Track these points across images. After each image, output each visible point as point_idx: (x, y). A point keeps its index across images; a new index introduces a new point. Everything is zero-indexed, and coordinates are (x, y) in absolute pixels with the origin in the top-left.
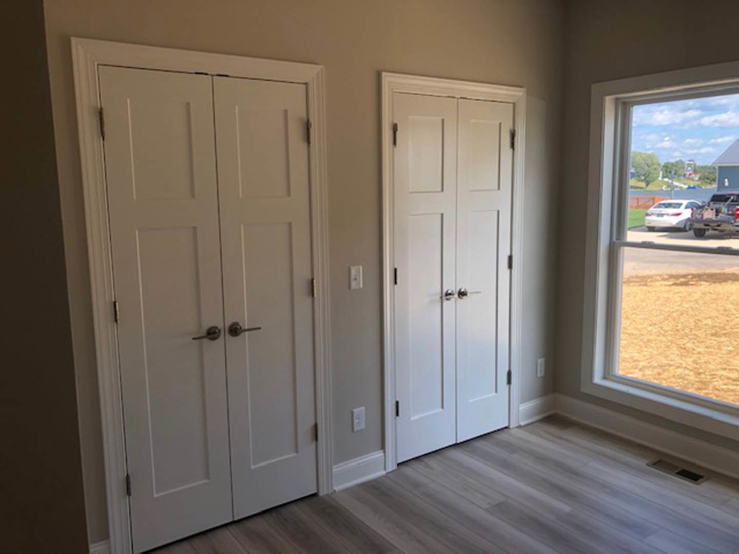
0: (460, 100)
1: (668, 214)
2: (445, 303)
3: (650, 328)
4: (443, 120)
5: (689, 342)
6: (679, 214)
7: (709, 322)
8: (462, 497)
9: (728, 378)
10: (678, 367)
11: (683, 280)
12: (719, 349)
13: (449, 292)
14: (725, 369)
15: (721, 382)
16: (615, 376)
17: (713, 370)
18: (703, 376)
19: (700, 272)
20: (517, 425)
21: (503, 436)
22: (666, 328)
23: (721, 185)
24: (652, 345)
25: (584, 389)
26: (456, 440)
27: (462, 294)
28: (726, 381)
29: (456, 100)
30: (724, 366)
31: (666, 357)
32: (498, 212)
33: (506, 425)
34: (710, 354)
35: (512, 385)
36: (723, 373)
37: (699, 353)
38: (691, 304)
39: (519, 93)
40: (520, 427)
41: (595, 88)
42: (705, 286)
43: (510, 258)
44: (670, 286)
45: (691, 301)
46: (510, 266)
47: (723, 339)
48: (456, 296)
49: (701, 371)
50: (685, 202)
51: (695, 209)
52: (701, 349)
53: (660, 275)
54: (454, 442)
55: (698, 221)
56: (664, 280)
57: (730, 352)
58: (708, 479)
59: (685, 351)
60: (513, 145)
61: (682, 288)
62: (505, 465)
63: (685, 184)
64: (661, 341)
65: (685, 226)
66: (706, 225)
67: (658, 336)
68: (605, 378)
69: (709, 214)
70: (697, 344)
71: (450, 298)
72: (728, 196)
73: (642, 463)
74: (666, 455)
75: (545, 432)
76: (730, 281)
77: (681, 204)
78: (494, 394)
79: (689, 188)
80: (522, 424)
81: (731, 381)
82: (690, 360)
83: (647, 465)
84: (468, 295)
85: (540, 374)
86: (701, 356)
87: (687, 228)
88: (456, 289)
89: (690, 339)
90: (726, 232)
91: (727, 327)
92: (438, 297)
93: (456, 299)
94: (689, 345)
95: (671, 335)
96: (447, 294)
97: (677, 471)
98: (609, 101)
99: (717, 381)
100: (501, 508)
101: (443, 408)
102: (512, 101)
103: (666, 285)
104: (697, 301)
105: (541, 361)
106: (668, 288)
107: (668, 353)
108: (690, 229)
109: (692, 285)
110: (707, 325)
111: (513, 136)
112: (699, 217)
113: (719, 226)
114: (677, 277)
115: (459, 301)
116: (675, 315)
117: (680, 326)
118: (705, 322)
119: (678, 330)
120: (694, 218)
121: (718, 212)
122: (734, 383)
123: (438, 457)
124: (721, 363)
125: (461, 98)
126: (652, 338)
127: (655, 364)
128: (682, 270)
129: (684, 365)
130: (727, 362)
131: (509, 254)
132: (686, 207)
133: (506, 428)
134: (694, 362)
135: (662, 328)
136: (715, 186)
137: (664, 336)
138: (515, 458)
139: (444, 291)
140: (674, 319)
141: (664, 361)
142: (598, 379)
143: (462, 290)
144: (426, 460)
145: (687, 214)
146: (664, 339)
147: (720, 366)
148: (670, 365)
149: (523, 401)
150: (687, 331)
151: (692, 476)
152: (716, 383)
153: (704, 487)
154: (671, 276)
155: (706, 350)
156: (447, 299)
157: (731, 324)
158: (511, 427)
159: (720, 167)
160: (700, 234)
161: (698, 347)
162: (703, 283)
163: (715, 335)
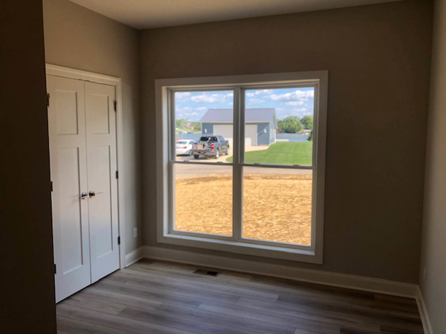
0: (86, 82)
1: (181, 148)
2: (82, 200)
3: (180, 208)
4: (76, 94)
5: (199, 212)
6: (185, 148)
7: (206, 201)
8: (101, 312)
9: (218, 228)
10: (196, 226)
11: (191, 181)
12: (213, 214)
13: (84, 194)
14: (216, 224)
15: (215, 230)
16: (174, 231)
17: (212, 225)
18: (207, 228)
19: (198, 177)
20: (124, 267)
21: (117, 274)
22: (188, 207)
23: (204, 132)
24: (182, 216)
25: (159, 241)
26: (91, 282)
27: (92, 195)
28: (218, 229)
29: (83, 82)
30: (216, 222)
31: (190, 221)
32: (109, 146)
33: (118, 268)
34: (209, 217)
35: (121, 245)
36: (216, 225)
37: (204, 217)
38: (197, 193)
39: (117, 81)
40: (126, 268)
41: (157, 81)
42: (201, 184)
43: (117, 173)
44: (185, 185)
45: (197, 192)
46: (117, 177)
47: (213, 209)
48: (88, 196)
49: (206, 226)
50: (188, 141)
51: (193, 144)
52: (205, 215)
53: (180, 180)
54: (90, 284)
55: (195, 151)
56: (182, 182)
57: (217, 215)
58: (220, 273)
59: (198, 217)
60: (115, 109)
61: (192, 186)
62: (122, 289)
63: (186, 131)
64: (186, 214)
65: (189, 153)
66: (199, 153)
67: (185, 211)
68: (169, 233)
69: (200, 147)
70: (203, 213)
71: (85, 198)
72: (207, 137)
73: (191, 273)
74: (200, 266)
75: (141, 268)
76: (212, 181)
77: (186, 142)
78: (111, 251)
79: (188, 133)
80: (127, 266)
81: (219, 229)
82: (200, 221)
83: (194, 273)
84: (96, 194)
85: (135, 235)
86: (205, 218)
87: (190, 154)
88: (88, 191)
89: (199, 211)
90: (208, 156)
91: (215, 203)
92: (78, 198)
93: (88, 198)
94: (199, 214)
95: (190, 210)
96: (83, 196)
97: (207, 272)
98: (164, 89)
99: (214, 230)
100: (126, 312)
101: (82, 264)
102: (114, 85)
103: (184, 185)
104: (199, 192)
105: (135, 229)
106: (185, 186)
107: (190, 219)
108: (192, 155)
109: (196, 183)
110: (205, 203)
111: (115, 104)
112: (195, 148)
113: (205, 153)
114: (188, 180)
115: (90, 199)
116: (191, 199)
117: (194, 205)
118: (204, 202)
119: (193, 207)
120: (193, 149)
121: (204, 146)
122: (221, 229)
123: (80, 294)
124: (214, 221)
125: (87, 81)
126: (182, 212)
127: (185, 226)
128: (190, 176)
129: (198, 224)
130: (217, 220)
131: (116, 170)
132: (190, 143)
133: (118, 270)
134: (203, 222)
135: (185, 207)
136: (201, 132)
137: (188, 211)
138: (127, 285)
139: (81, 194)
140: (191, 202)
141: (189, 224)
142: (165, 234)
143: (91, 192)
144: (74, 297)
145: (190, 147)
146: (187, 212)
147: (214, 222)
148: (192, 226)
149: (127, 253)
150: (197, 207)
151: (213, 273)
152: (213, 231)
153: (220, 277)
154: (185, 180)
155: (207, 215)
156: (83, 199)
157: (216, 201)
158: (121, 269)
159: (203, 124)
160: (196, 157)
161: (203, 214)
162: (200, 182)
163: (210, 207)
